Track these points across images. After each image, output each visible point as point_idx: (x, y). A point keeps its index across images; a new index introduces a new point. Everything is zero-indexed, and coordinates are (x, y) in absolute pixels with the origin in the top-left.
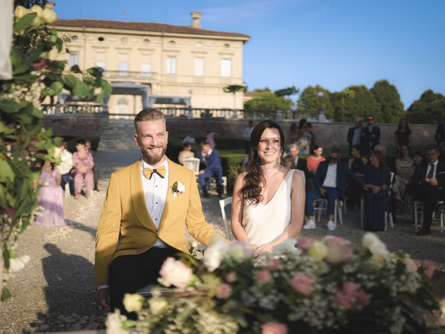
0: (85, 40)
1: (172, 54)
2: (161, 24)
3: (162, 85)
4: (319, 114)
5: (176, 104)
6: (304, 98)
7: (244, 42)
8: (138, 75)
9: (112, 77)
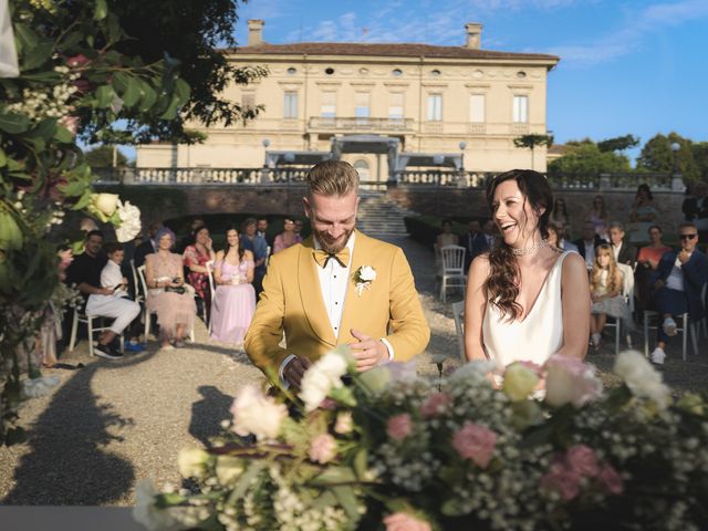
0: (306, 73)
1: (435, 90)
2: (420, 46)
3: (420, 138)
4: (672, 178)
5: (439, 165)
6: (649, 154)
7: (549, 67)
8: (384, 124)
9: (346, 127)
